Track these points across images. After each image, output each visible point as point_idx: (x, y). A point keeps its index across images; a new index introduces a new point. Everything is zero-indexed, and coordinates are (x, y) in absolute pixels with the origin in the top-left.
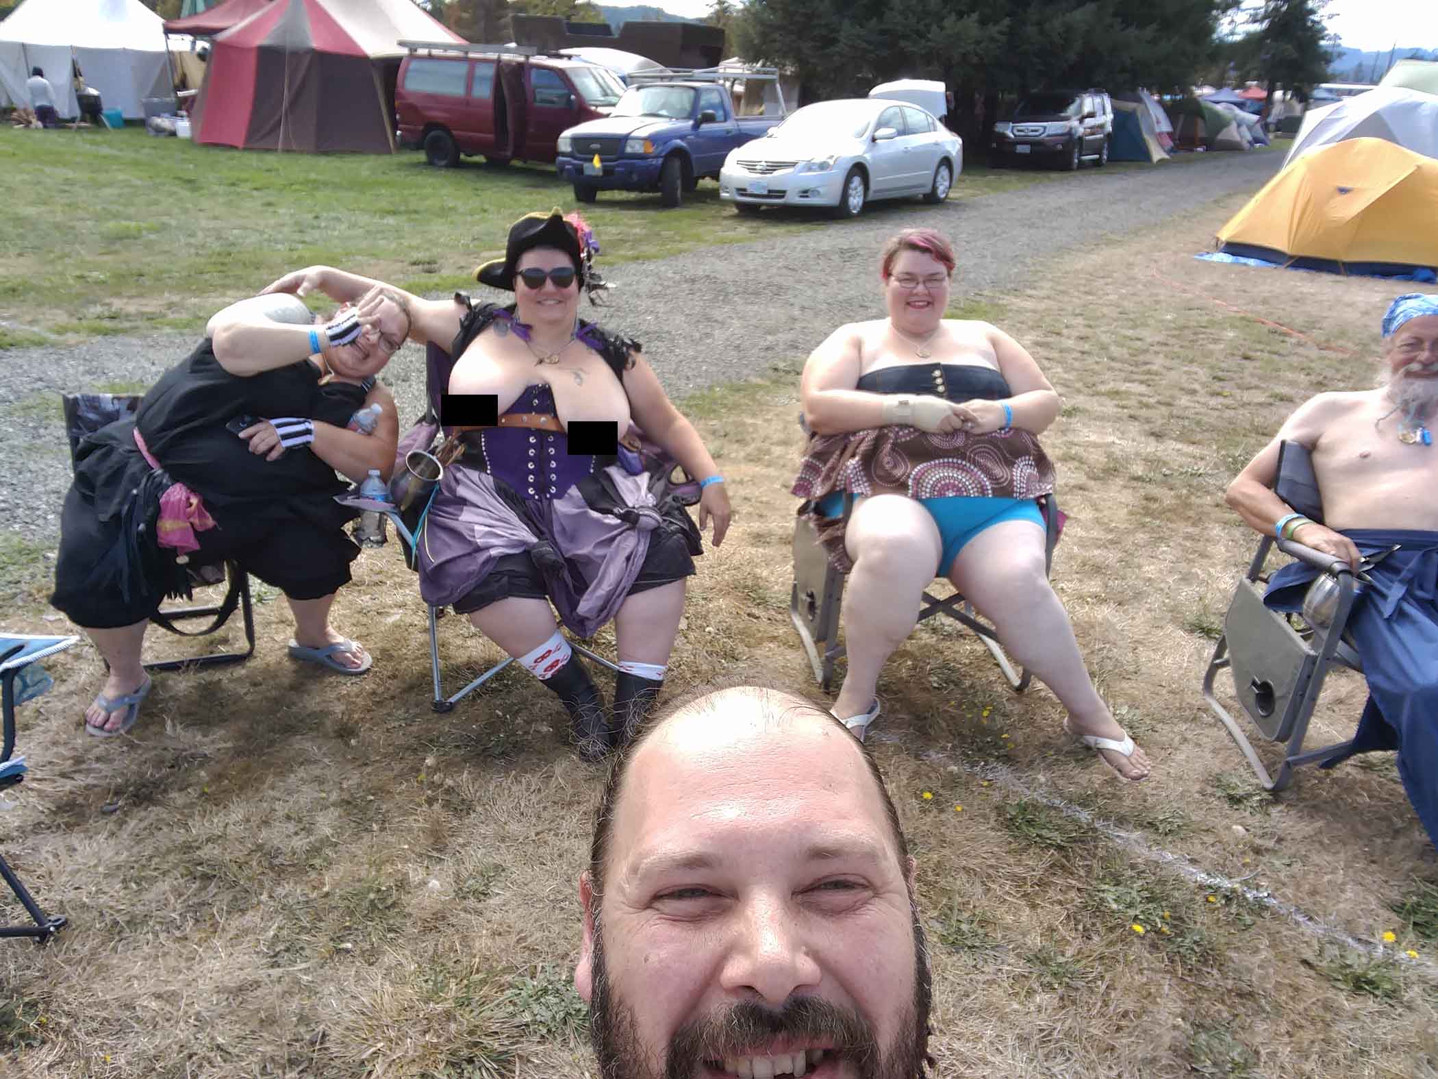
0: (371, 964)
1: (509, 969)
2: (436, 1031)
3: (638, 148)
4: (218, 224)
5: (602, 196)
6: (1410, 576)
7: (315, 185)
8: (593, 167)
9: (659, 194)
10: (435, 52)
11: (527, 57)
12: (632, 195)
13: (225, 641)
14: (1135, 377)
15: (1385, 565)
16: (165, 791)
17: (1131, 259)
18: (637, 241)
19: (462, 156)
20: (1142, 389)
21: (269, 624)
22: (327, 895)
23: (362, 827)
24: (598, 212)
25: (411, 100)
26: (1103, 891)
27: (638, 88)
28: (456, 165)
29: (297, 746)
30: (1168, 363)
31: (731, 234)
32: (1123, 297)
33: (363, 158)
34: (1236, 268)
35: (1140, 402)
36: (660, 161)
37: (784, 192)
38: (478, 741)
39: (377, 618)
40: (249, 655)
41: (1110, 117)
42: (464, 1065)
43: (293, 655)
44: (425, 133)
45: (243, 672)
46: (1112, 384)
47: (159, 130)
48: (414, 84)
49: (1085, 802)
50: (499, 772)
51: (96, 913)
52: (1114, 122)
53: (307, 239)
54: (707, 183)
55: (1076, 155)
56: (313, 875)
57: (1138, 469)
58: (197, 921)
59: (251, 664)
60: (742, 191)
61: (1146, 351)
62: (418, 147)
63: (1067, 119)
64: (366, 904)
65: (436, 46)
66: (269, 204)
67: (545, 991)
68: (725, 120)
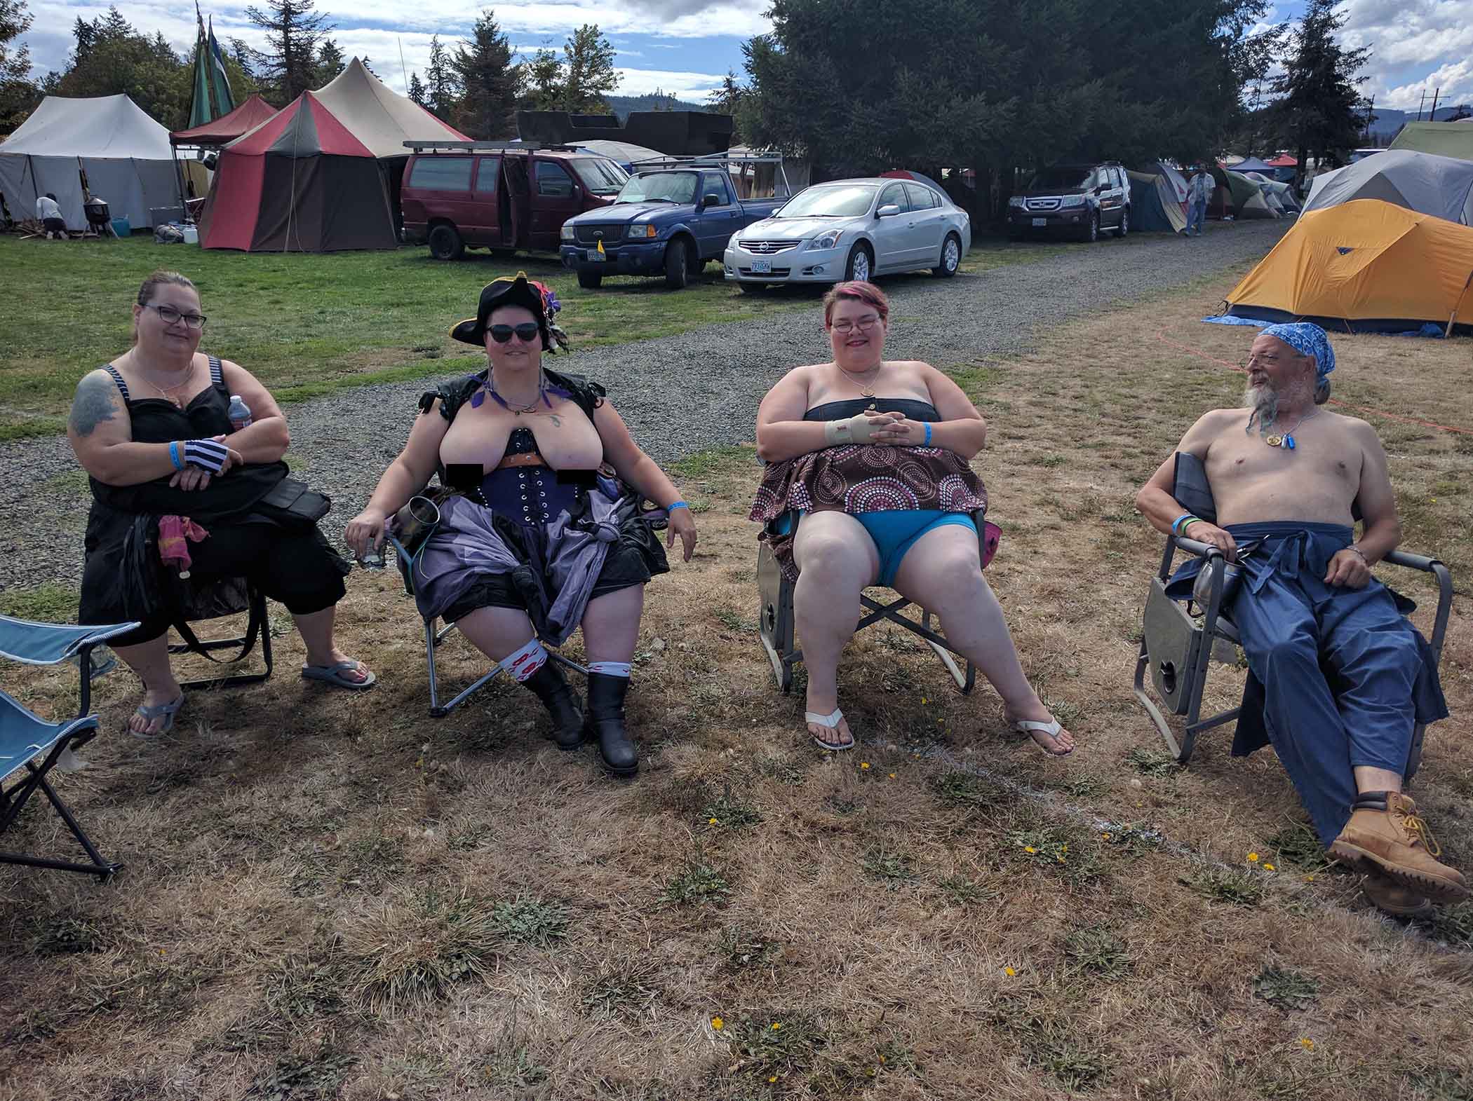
0: (378, 894)
1: (493, 897)
2: (430, 935)
3: (641, 233)
4: (227, 322)
5: (606, 281)
6: (1277, 559)
7: (323, 282)
8: (598, 253)
9: (664, 277)
10: (439, 150)
11: (531, 151)
12: (638, 280)
13: (246, 666)
14: (1124, 430)
15: (1259, 553)
16: (199, 776)
17: (1137, 324)
18: (639, 323)
19: (467, 249)
20: (1129, 440)
21: (284, 653)
22: (339, 847)
23: (367, 800)
24: (602, 296)
25: (417, 197)
26: (1015, 836)
27: (641, 176)
28: (461, 257)
29: (310, 743)
30: (1159, 417)
31: (734, 313)
32: (1124, 359)
33: (368, 255)
34: (1243, 329)
35: (1124, 452)
36: (664, 244)
37: (789, 269)
38: (469, 738)
39: (381, 647)
40: (268, 676)
41: (1127, 188)
42: (454, 960)
43: (306, 675)
44: (430, 227)
45: (263, 689)
46: (1100, 437)
47: (167, 237)
48: (419, 181)
49: (1009, 773)
50: (488, 761)
51: (146, 861)
52: (1132, 193)
53: (313, 333)
54: (714, 265)
55: (1094, 226)
56: (327, 834)
57: (1112, 510)
58: (230, 867)
59: (268, 684)
60: (745, 271)
61: (1140, 407)
62: (422, 242)
63: (1083, 191)
64: (371, 854)
65: (441, 144)
66: (277, 302)
67: (522, 911)
68: (729, 204)
